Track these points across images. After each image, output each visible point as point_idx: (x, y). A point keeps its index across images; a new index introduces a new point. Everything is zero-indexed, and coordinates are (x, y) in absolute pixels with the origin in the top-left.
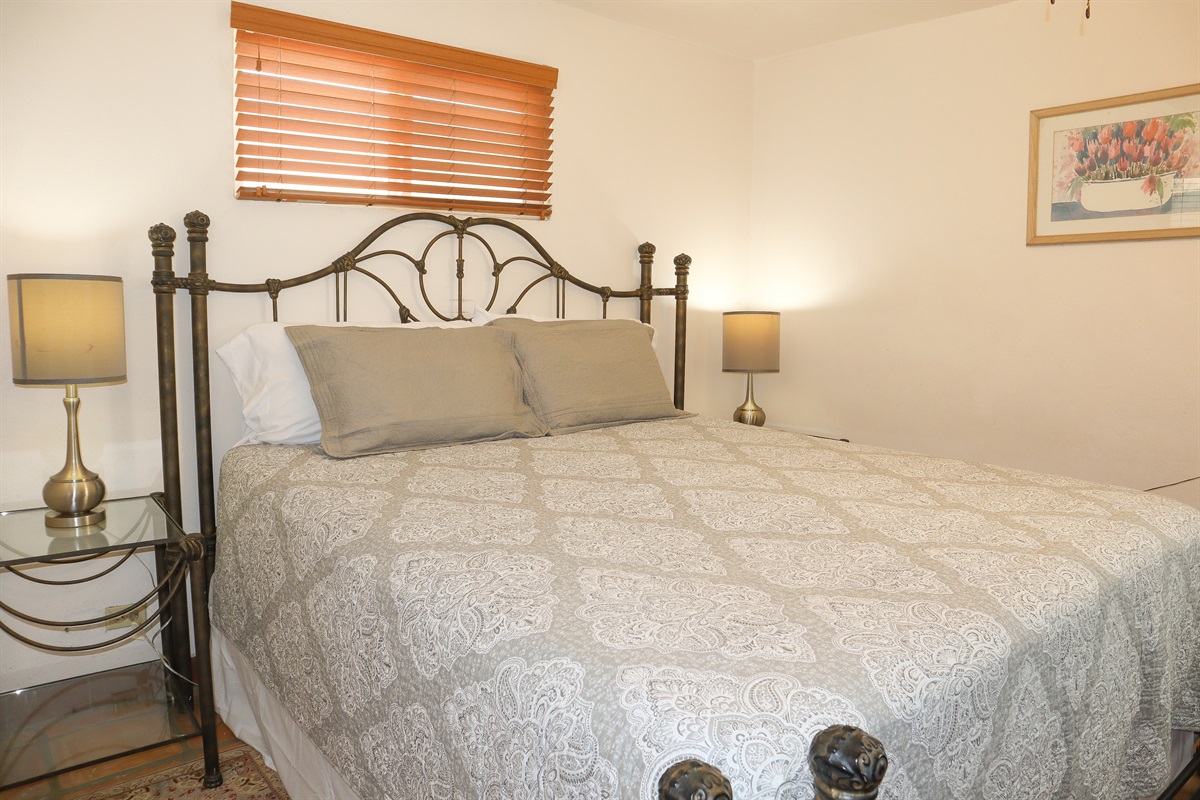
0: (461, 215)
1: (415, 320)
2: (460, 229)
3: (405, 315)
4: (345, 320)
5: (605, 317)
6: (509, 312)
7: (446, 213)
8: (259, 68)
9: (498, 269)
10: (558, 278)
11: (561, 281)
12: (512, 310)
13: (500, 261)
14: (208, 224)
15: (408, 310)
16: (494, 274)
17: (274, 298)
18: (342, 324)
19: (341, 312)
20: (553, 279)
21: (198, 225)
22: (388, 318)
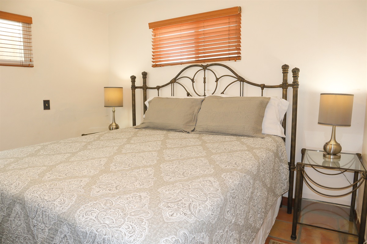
0: (204, 64)
1: (191, 96)
2: (205, 68)
3: (188, 94)
4: (174, 96)
5: (262, 96)
6: (221, 93)
7: (200, 64)
8: (155, 37)
9: (217, 80)
10: (241, 81)
11: (242, 83)
12: (223, 93)
13: (218, 77)
14: (147, 74)
15: (189, 93)
16: (216, 81)
17: (158, 90)
18: (173, 97)
19: (173, 94)
20: (239, 82)
21: (145, 75)
22: (184, 95)
